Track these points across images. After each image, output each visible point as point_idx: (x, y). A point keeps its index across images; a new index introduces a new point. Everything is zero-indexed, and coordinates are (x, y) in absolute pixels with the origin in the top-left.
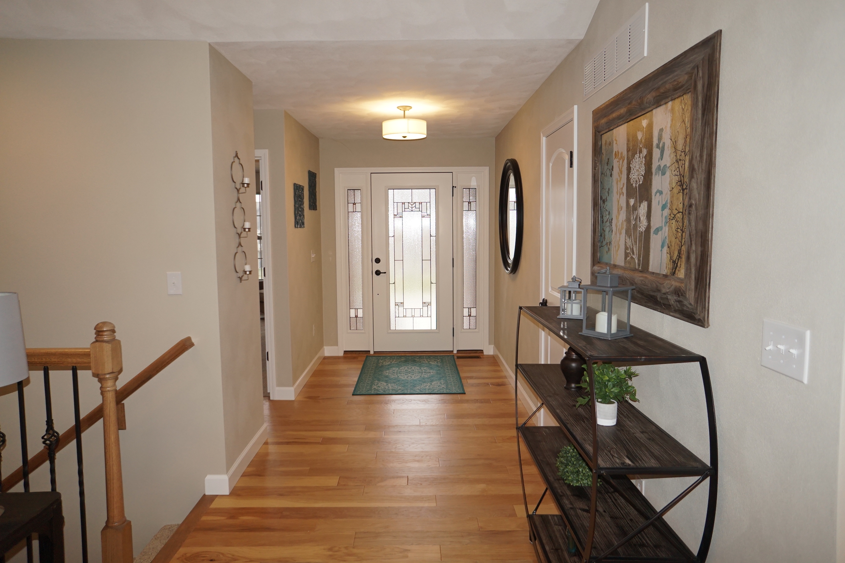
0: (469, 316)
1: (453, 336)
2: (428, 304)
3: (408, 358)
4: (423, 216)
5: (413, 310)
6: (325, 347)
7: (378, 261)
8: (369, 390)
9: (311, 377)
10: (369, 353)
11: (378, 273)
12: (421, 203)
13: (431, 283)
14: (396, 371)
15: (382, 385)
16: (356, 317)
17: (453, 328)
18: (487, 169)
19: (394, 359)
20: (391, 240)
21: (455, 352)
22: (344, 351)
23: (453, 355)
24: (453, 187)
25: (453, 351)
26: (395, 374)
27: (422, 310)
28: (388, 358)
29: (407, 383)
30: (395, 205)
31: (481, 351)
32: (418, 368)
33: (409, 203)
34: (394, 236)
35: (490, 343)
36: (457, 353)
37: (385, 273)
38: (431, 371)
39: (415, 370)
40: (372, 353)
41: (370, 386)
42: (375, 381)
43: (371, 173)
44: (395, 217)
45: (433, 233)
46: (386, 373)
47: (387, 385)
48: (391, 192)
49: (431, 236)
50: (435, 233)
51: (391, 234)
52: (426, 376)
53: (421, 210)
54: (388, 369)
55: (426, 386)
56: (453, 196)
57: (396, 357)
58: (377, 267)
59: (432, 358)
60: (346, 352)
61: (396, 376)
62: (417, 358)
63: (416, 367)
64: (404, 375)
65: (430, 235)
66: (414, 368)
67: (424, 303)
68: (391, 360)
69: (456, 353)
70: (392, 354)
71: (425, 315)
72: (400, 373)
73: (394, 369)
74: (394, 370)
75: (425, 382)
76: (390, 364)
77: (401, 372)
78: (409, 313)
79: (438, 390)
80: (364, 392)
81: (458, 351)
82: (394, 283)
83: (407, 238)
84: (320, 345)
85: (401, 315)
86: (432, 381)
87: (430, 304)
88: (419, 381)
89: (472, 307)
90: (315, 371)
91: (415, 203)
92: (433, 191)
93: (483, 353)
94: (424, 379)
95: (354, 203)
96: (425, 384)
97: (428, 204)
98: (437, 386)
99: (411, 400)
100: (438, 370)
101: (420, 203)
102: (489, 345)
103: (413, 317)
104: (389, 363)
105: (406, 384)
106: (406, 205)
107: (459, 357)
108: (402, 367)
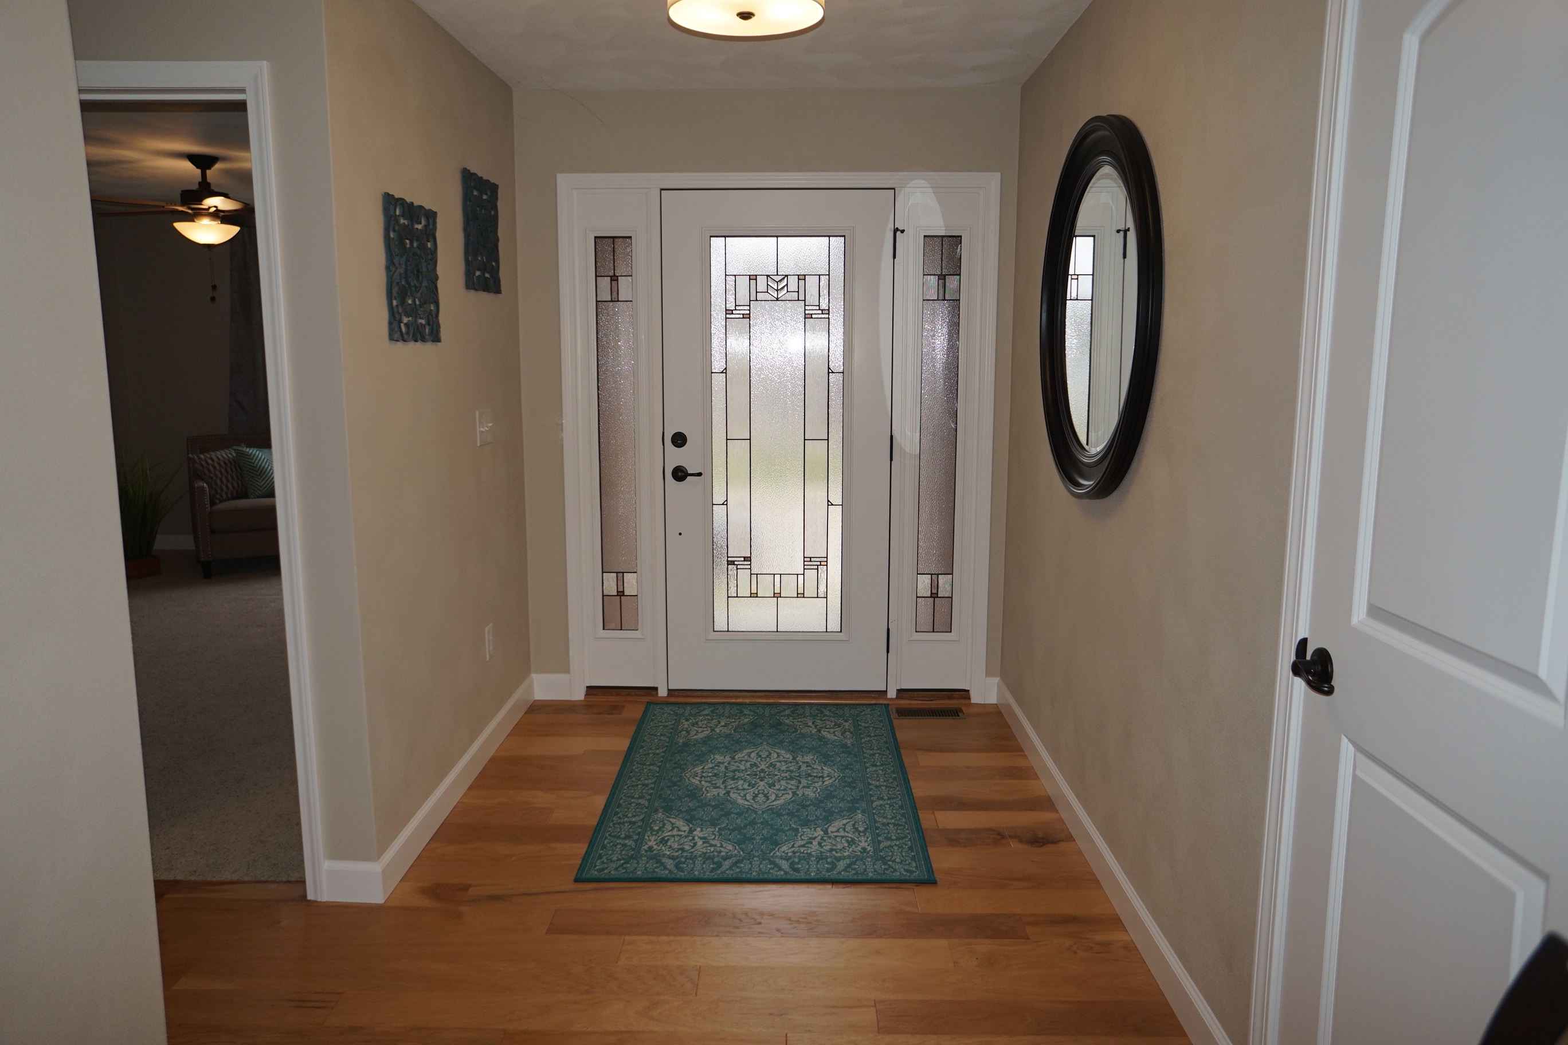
0: (931, 597)
1: (888, 652)
2: (819, 563)
3: (760, 711)
4: (808, 316)
5: (777, 577)
6: (535, 676)
7: (679, 440)
8: (632, 857)
9: (472, 787)
10: (654, 693)
11: (680, 474)
12: (802, 278)
13: (829, 503)
14: (722, 768)
15: (675, 832)
16: (621, 594)
17: (888, 630)
18: (992, 181)
19: (723, 715)
20: (718, 380)
21: (892, 694)
22: (587, 687)
23: (886, 702)
24: (896, 230)
25: (886, 691)
26: (719, 783)
27: (801, 577)
28: (706, 712)
29: (753, 823)
30: (731, 283)
31: (964, 694)
32: (788, 756)
33: (768, 276)
34: (725, 371)
35: (988, 674)
36: (897, 697)
37: (700, 474)
38: (827, 770)
39: (778, 764)
40: (663, 692)
41: (636, 837)
42: (656, 811)
43: (662, 190)
44: (728, 316)
45: (837, 364)
46: (695, 776)
47: (691, 831)
48: (717, 243)
49: (830, 371)
50: (841, 363)
51: (718, 365)
52: (810, 793)
53: (802, 297)
54: (701, 758)
55: (810, 841)
56: (894, 257)
57: (727, 708)
58: (677, 457)
59: (827, 713)
60: (591, 690)
61: (722, 792)
62: (787, 712)
63: (783, 752)
64: (746, 786)
65: (829, 368)
66: (775, 755)
67: (807, 560)
68: (712, 720)
69: (894, 697)
70: (718, 697)
71: (810, 591)
72: (733, 779)
73: (719, 758)
74: (718, 764)
75: (806, 823)
76: (709, 738)
77: (738, 774)
78: (765, 587)
79: (848, 861)
80: (614, 866)
81: (899, 691)
82: (725, 503)
83: (762, 376)
84: (523, 670)
85: (744, 591)
86: (828, 819)
87: (824, 562)
88: (791, 814)
89: (943, 571)
90: (493, 760)
91: (787, 276)
92: (837, 243)
93: (969, 699)
94: (804, 807)
95: (614, 275)
96: (807, 832)
97: (824, 279)
98: (846, 845)
99: (762, 914)
100: (847, 767)
101: (800, 277)
102: (987, 678)
103: (777, 596)
104: (707, 732)
105: (750, 831)
106: (762, 282)
107: (903, 713)
108: (741, 750)
